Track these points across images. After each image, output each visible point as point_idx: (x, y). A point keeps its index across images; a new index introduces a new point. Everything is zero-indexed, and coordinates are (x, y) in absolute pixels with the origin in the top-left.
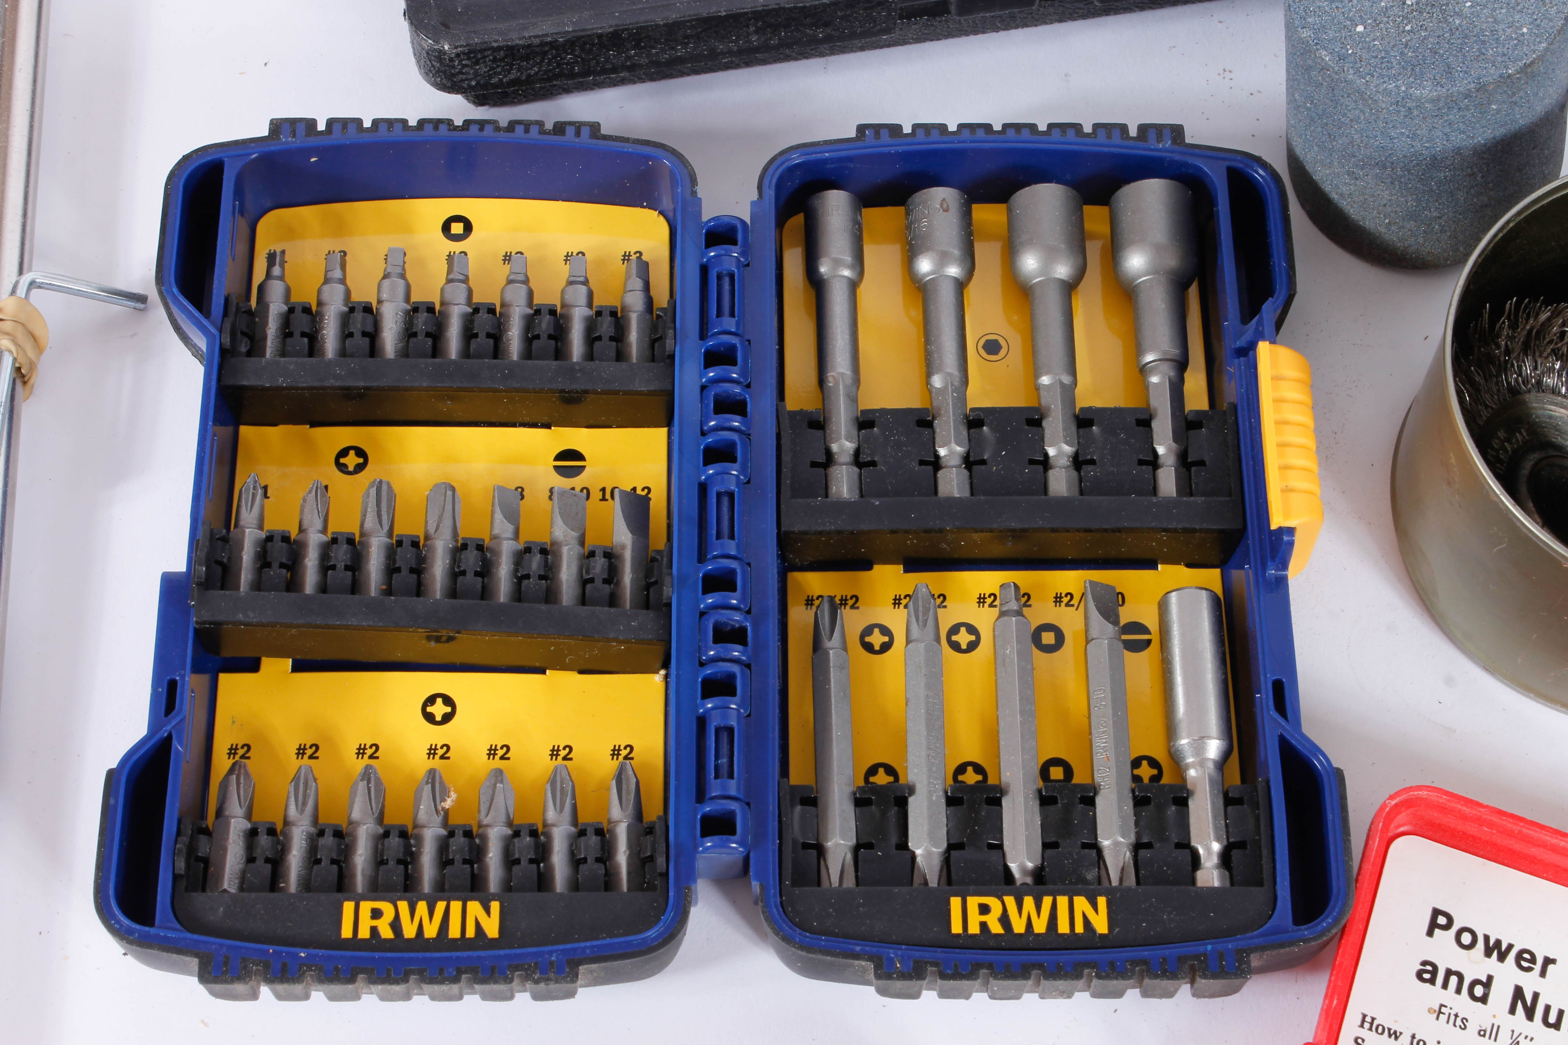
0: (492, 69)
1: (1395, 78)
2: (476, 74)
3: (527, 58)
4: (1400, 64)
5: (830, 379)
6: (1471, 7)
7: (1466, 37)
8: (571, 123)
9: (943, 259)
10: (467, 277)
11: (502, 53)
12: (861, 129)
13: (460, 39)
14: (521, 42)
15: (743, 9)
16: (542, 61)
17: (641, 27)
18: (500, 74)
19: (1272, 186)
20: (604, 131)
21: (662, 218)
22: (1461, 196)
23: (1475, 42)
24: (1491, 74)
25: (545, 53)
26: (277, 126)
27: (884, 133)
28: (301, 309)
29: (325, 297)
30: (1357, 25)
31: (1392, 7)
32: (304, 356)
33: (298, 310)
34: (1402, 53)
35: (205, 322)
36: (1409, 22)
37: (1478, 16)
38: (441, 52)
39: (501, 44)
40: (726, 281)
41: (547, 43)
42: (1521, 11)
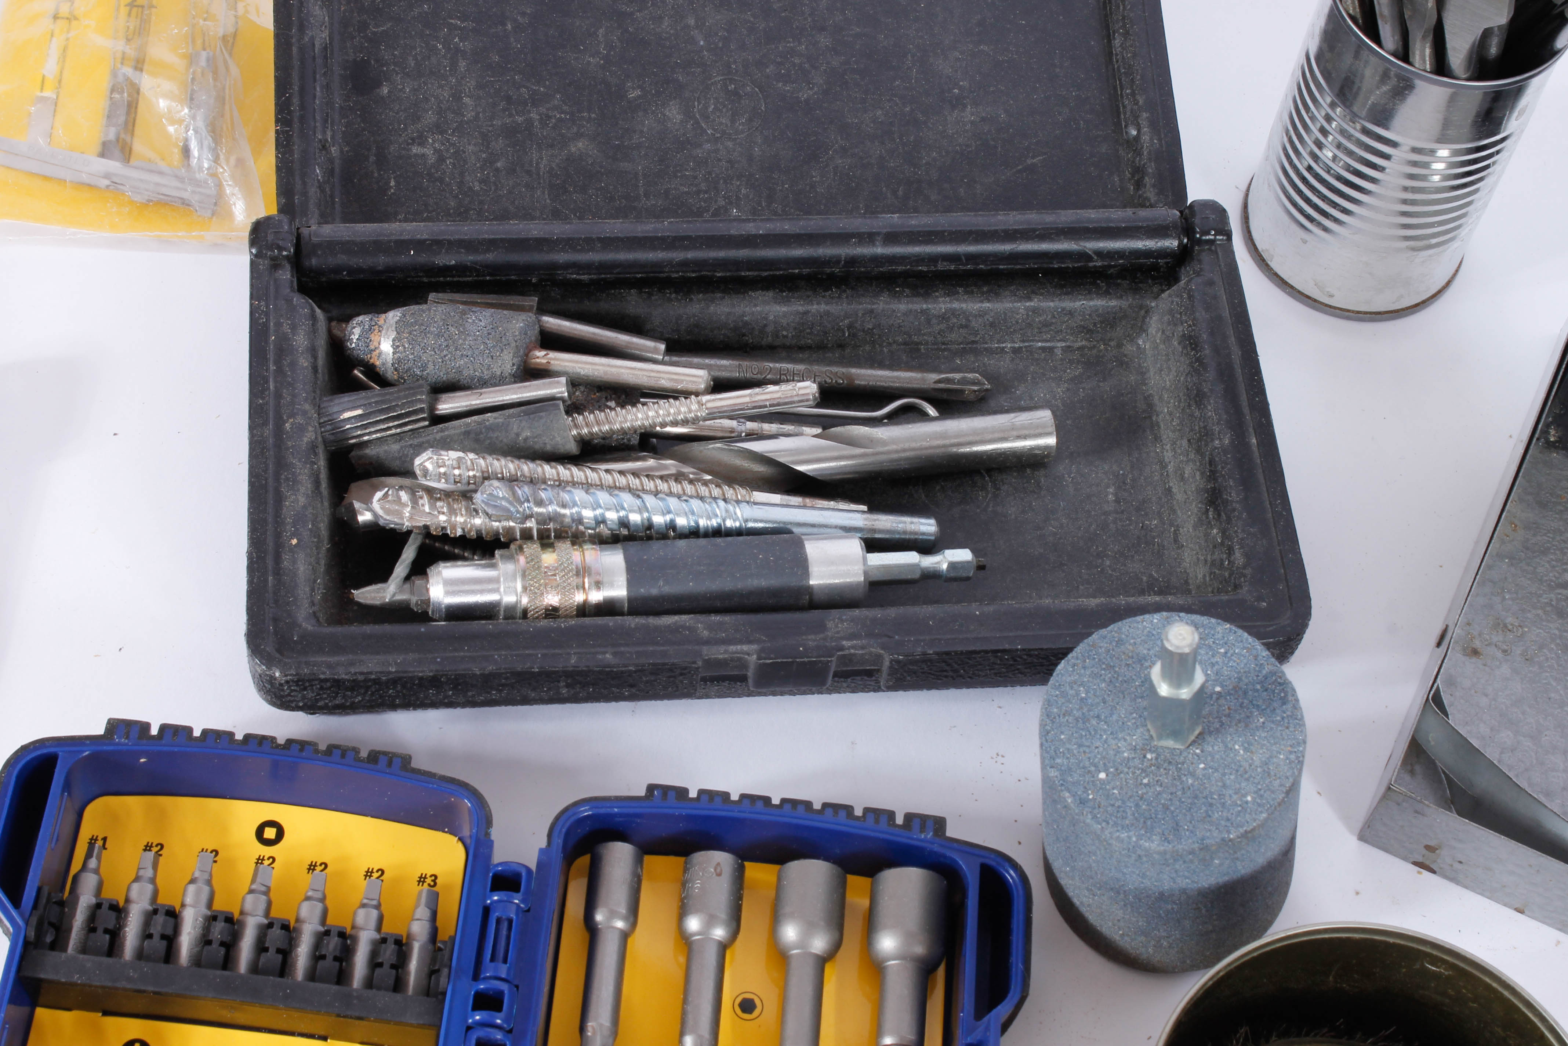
0: (318, 694)
1: (1126, 828)
2: (304, 698)
3: (352, 689)
4: (1134, 815)
5: (590, 1029)
6: (1204, 769)
7: (1196, 797)
8: (385, 753)
9: (710, 921)
10: (269, 888)
11: (328, 684)
12: (651, 788)
13: (291, 668)
14: (346, 677)
15: (555, 667)
16: (366, 692)
17: (459, 675)
18: (326, 699)
19: (1020, 888)
20: (414, 764)
21: (460, 845)
22: (1187, 923)
23: (1204, 803)
24: (1214, 837)
25: (368, 688)
26: (115, 726)
27: (672, 795)
28: (108, 905)
29: (134, 894)
30: (1100, 772)
31: (1134, 758)
32: (102, 955)
33: (105, 906)
34: (1137, 805)
35: (14, 913)
36: (1147, 776)
37: (1209, 778)
38: (272, 678)
39: (328, 677)
40: (505, 925)
41: (370, 680)
42: (1247, 780)
